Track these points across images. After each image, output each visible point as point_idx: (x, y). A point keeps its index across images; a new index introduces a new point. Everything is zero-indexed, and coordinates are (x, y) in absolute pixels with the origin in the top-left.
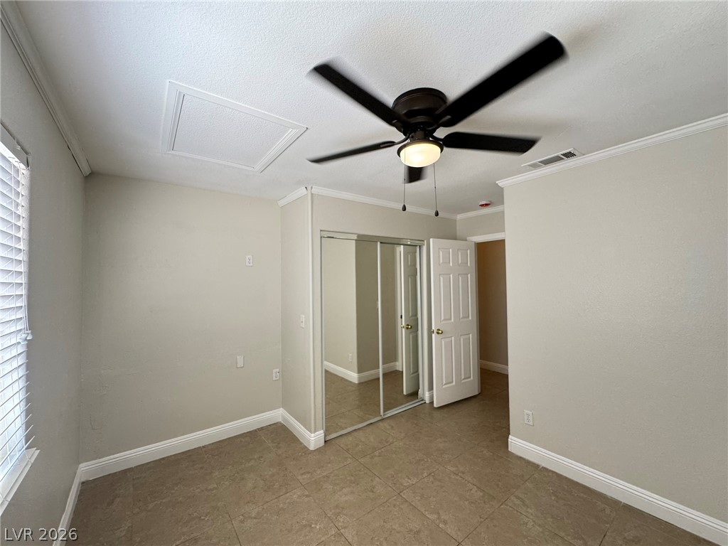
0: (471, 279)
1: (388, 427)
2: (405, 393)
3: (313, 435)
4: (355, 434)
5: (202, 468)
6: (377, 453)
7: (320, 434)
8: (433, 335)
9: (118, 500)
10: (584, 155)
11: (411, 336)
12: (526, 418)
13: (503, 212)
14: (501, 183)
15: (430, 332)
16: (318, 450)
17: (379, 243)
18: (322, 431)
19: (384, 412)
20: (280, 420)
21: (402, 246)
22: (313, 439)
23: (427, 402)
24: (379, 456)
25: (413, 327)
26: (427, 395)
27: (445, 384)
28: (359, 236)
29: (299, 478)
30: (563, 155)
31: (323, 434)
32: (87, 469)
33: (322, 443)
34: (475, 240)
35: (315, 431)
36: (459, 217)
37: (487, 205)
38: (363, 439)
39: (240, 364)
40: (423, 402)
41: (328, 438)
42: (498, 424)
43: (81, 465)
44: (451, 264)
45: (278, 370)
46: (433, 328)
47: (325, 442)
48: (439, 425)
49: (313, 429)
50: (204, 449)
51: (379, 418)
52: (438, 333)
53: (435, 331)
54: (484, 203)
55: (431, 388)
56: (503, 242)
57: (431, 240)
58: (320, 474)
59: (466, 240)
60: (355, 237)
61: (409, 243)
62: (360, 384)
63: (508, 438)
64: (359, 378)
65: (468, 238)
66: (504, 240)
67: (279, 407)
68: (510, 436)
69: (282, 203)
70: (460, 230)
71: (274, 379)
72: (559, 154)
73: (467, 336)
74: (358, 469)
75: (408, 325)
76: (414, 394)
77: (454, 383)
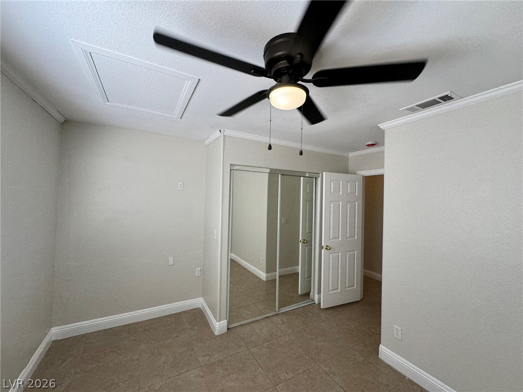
0: (358, 206)
1: (280, 322)
2: (299, 293)
3: (217, 323)
4: (254, 325)
5: (134, 340)
6: (266, 345)
7: (224, 323)
8: (323, 250)
9: (70, 359)
10: (461, 98)
11: (307, 249)
12: (395, 332)
13: (383, 152)
14: (382, 126)
15: (321, 247)
16: (221, 336)
17: (280, 175)
18: (226, 321)
19: (279, 308)
20: (200, 306)
21: (302, 178)
22: (219, 326)
23: (316, 303)
24: (267, 348)
25: (308, 242)
26: (316, 297)
27: (331, 290)
28: (271, 169)
29: (200, 359)
30: (440, 98)
31: (226, 323)
32: (56, 332)
33: (225, 330)
34: (362, 174)
35: (220, 321)
36: (351, 155)
37: (373, 145)
38: (258, 331)
39: (171, 262)
40: (314, 302)
41: (230, 327)
42: (373, 330)
43: (53, 329)
44: (341, 194)
45: (200, 269)
46: (323, 245)
47: (228, 329)
48: (322, 325)
49: (218, 319)
50: (140, 325)
51: (275, 313)
52: (327, 249)
53: (325, 247)
54: (370, 143)
55: (319, 292)
56: (382, 176)
57: (324, 173)
58: (216, 358)
59: (356, 174)
60: (268, 171)
61: (307, 175)
62: (267, 281)
63: (379, 346)
64: (267, 277)
65: (357, 172)
66: (383, 175)
67: (200, 297)
68: (381, 346)
69: (207, 142)
70: (351, 166)
71: (197, 275)
72: (436, 97)
73: (353, 252)
74: (247, 357)
75: (305, 240)
76: (307, 295)
77: (339, 290)
